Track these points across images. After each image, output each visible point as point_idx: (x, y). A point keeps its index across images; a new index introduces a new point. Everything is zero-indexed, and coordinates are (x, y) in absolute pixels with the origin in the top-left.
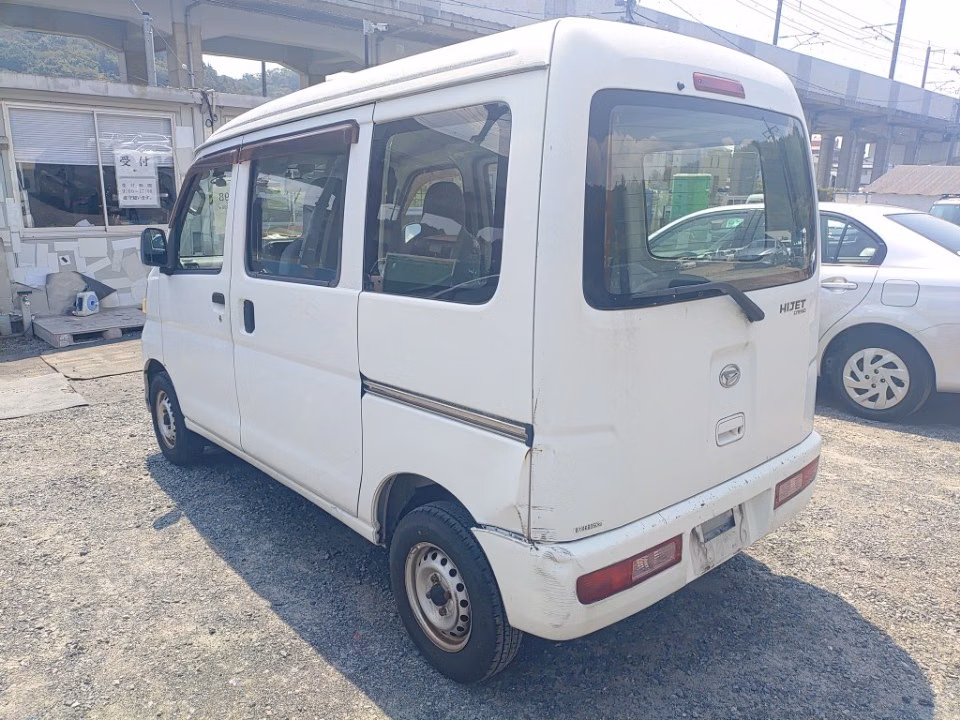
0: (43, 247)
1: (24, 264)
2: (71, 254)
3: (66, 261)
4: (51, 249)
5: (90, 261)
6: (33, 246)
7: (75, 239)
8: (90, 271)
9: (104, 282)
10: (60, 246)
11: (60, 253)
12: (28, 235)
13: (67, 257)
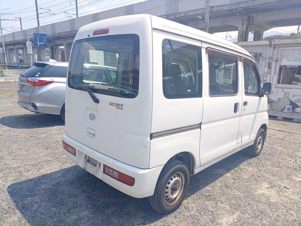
0: (281, 90)
1: (274, 94)
2: (288, 93)
3: (286, 95)
4: (283, 91)
5: (294, 96)
6: (278, 89)
7: (291, 88)
8: (293, 100)
9: (297, 103)
10: (285, 90)
11: (285, 92)
12: (277, 86)
13: (287, 94)
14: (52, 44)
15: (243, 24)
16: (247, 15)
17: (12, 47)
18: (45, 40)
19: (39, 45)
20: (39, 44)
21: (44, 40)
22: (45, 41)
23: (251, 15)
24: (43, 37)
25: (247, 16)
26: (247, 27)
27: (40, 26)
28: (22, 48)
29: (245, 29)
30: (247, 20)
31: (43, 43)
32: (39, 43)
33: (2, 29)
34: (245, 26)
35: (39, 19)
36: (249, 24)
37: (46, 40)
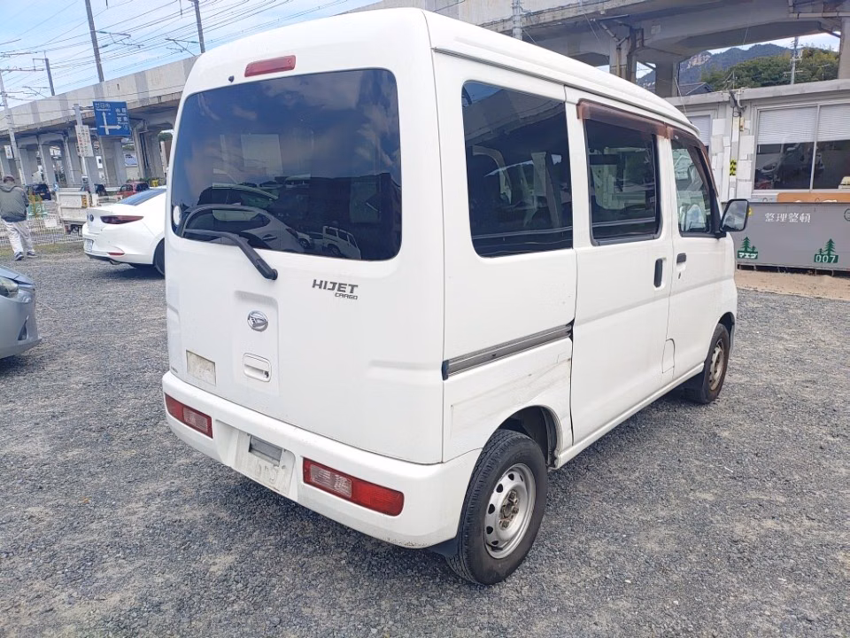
14: (140, 125)
15: (619, 49)
16: (628, 26)
17: (31, 141)
18: (122, 119)
19: (107, 133)
20: (109, 130)
21: (119, 119)
22: (123, 121)
23: (636, 26)
24: (118, 110)
25: (628, 29)
26: (629, 56)
27: (105, 79)
28: (60, 144)
29: (624, 61)
30: (628, 38)
31: (118, 127)
32: (107, 128)
33: (4, 95)
34: (624, 53)
35: (101, 63)
36: (633, 48)
37: (125, 119)
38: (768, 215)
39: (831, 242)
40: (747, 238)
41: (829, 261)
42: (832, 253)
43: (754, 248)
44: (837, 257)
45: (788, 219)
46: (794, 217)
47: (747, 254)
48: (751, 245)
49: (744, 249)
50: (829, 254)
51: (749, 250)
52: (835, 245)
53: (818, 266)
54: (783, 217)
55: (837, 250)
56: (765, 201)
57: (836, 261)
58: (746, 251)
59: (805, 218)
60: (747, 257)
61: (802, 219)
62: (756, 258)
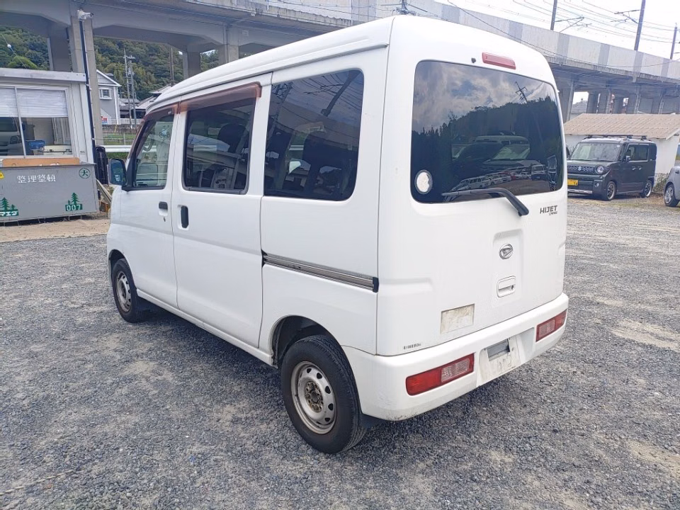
38: (19, 177)
39: (74, 194)
40: (4, 199)
41: (77, 209)
42: (77, 202)
43: (13, 206)
44: (81, 205)
45: (37, 180)
46: (42, 178)
47: (8, 213)
48: (10, 204)
49: (3, 209)
50: (75, 204)
51: (9, 209)
52: (78, 196)
53: (70, 214)
54: (34, 178)
55: (80, 200)
56: (14, 166)
57: (81, 209)
58: (6, 210)
59: (51, 178)
60: (9, 215)
61: (49, 179)
62: (18, 214)
